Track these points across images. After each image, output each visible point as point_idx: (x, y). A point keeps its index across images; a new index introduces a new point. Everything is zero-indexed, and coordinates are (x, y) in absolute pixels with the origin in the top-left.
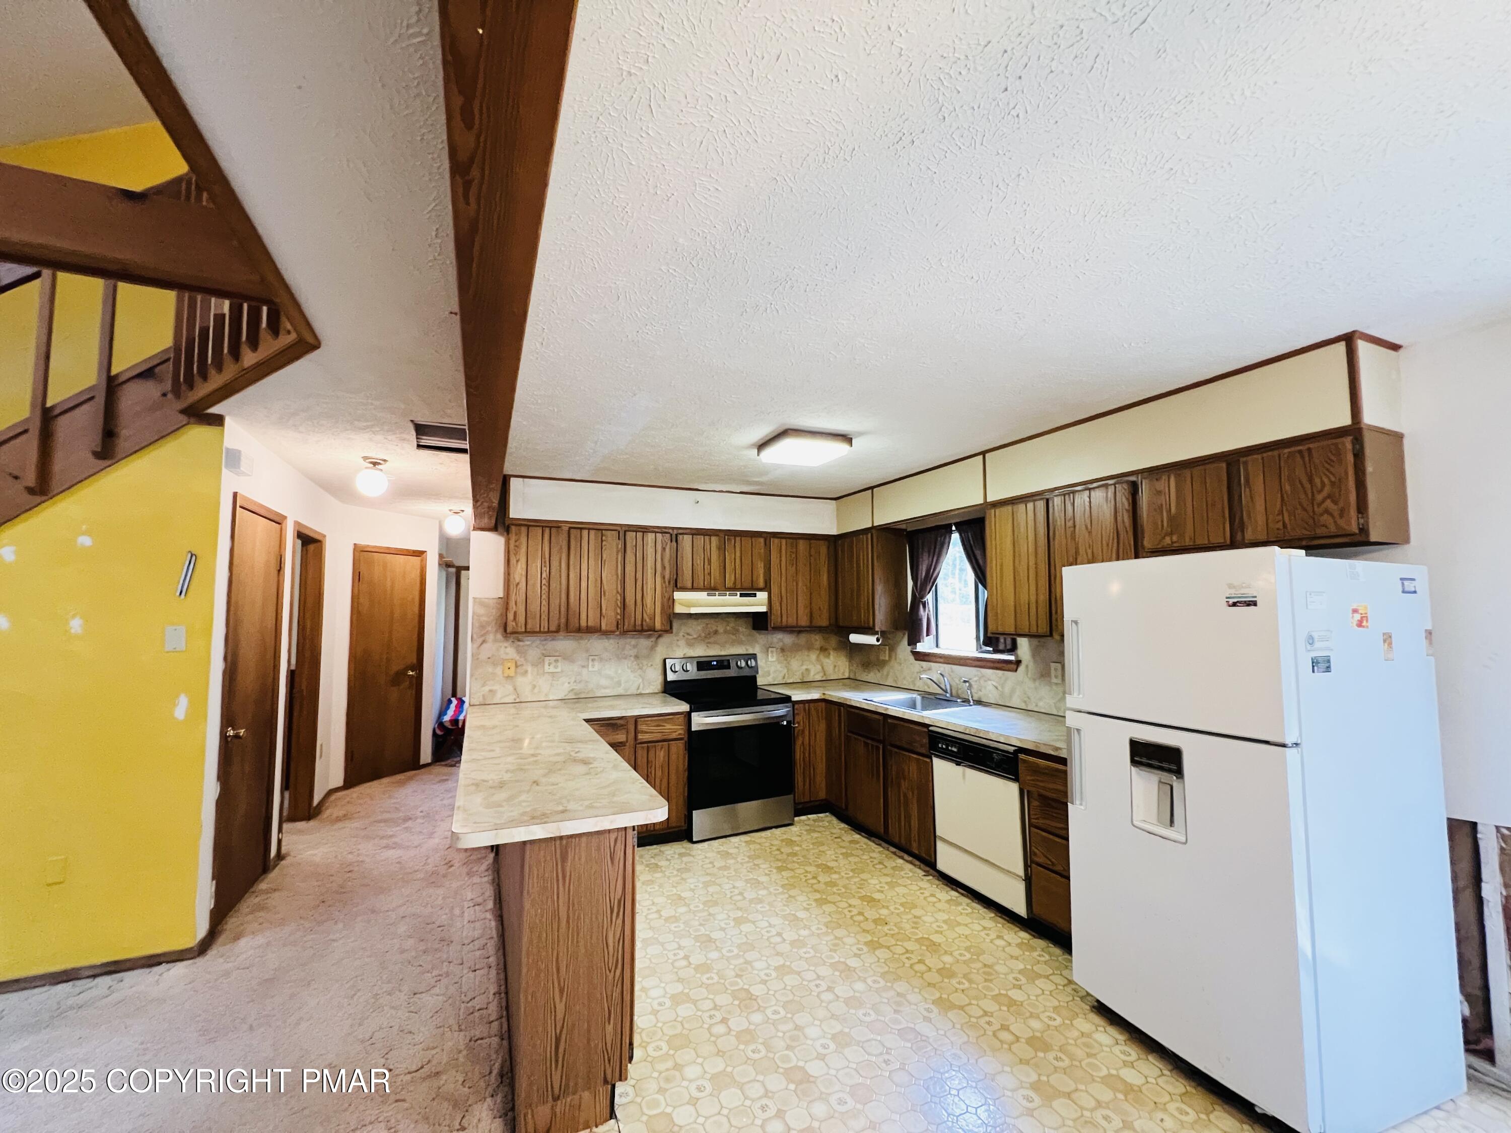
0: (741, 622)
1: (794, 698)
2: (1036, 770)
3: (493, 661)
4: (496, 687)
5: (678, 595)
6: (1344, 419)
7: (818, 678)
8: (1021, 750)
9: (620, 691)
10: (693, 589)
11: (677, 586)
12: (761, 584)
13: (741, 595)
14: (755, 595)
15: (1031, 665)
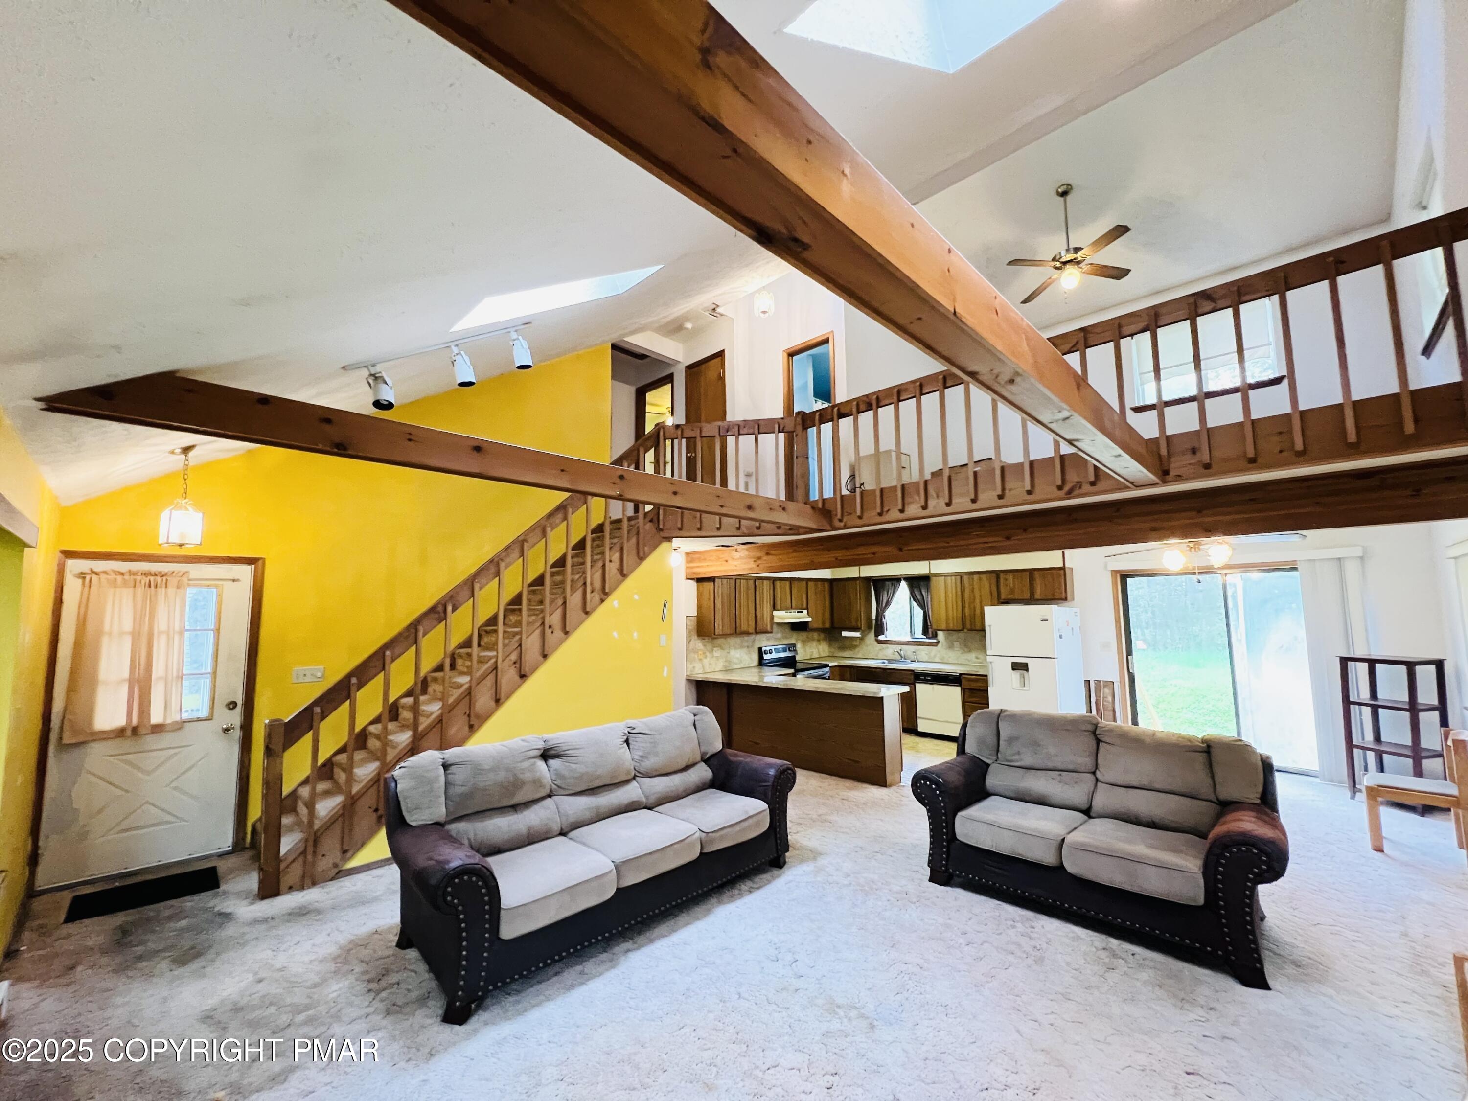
0: (787, 625)
1: (831, 665)
2: (970, 680)
3: (695, 651)
4: (695, 665)
5: (775, 613)
6: (1062, 565)
7: (817, 656)
8: (961, 674)
9: (742, 666)
10: (781, 609)
11: (774, 608)
12: (805, 606)
13: (798, 612)
14: (802, 612)
15: (945, 644)
